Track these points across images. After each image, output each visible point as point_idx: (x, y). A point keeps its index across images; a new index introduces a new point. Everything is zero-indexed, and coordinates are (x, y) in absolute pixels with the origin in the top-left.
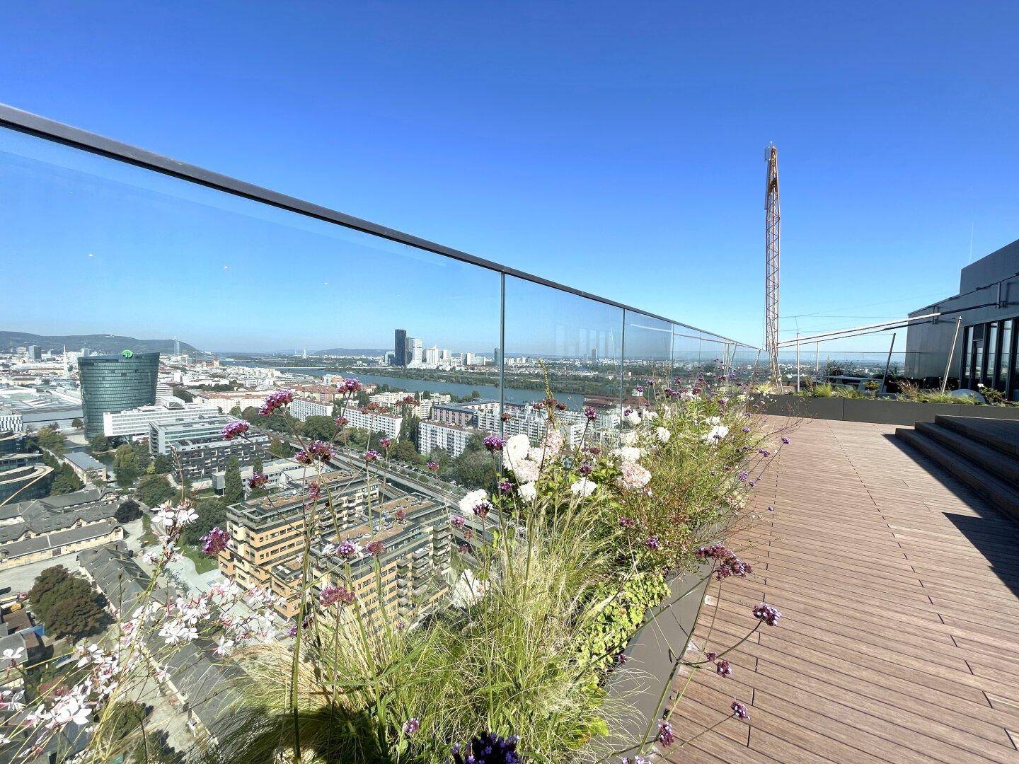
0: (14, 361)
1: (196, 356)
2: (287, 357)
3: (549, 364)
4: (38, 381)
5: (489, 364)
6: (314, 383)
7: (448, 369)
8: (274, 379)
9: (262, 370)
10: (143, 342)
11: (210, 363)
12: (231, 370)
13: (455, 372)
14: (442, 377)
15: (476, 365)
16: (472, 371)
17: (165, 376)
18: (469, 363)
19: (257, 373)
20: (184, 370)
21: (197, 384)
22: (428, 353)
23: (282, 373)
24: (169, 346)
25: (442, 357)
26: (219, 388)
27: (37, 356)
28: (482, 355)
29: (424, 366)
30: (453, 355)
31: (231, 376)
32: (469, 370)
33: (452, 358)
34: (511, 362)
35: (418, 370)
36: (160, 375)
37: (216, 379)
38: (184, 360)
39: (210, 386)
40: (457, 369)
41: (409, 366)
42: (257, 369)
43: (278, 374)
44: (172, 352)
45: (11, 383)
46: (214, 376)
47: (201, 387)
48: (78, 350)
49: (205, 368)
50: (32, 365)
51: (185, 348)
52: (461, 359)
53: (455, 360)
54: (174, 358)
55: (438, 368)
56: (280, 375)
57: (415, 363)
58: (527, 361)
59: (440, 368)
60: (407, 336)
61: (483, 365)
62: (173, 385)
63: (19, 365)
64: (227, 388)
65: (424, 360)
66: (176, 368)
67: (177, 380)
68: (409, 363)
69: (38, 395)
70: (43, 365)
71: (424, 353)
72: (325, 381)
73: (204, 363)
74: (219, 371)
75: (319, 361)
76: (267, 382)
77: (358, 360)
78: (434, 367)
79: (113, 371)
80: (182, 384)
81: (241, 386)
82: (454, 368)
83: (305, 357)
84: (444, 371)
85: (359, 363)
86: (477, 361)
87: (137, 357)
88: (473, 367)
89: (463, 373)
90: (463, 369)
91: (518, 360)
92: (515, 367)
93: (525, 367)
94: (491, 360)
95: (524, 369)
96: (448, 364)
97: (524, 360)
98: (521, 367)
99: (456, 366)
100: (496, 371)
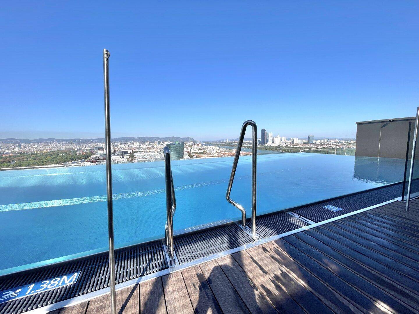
0: (154, 145)
1: (195, 142)
2: (221, 142)
4: (159, 151)
5: (305, 143)
6: (229, 151)
7: (284, 146)
8: (217, 150)
9: (213, 147)
10: (182, 138)
11: (198, 145)
12: (204, 147)
13: (288, 147)
14: (281, 149)
15: (298, 144)
16: (296, 147)
17: (186, 149)
18: (295, 143)
19: (211, 148)
20: (191, 147)
21: (194, 152)
22: (275, 139)
23: (219, 148)
24: (187, 139)
25: (282, 140)
26: (200, 153)
27: (159, 144)
28: (302, 139)
29: (273, 145)
30: (287, 139)
31: (204, 149)
32: (295, 146)
33: (286, 141)
34: (318, 142)
35: (271, 146)
36: (185, 149)
37: (200, 150)
38: (192, 144)
39: (198, 152)
40: (289, 146)
41: (266, 145)
42: (212, 147)
43: (218, 148)
44: (189, 141)
45: (154, 151)
46: (199, 149)
47: (195, 153)
48: (167, 141)
49: (197, 147)
50: (158, 146)
51: (192, 140)
52: (291, 141)
53: (288, 141)
54: (189, 144)
55: (279, 145)
56: (219, 149)
57: (269, 143)
58: (327, 141)
59: (281, 145)
60: (266, 132)
61: (302, 144)
62: (188, 152)
63: (155, 146)
64: (203, 153)
65: (273, 142)
66: (189, 146)
67: (189, 150)
68: (266, 143)
69: (159, 154)
70: (160, 146)
71: (273, 139)
72: (233, 151)
73: (197, 145)
74: (201, 147)
75: (232, 143)
76: (214, 151)
77: (246, 143)
78: (278, 145)
79: (174, 148)
80: (191, 152)
81: (207, 152)
82: (287, 145)
83: (227, 142)
84: (282, 147)
85: (246, 144)
86: (299, 141)
87: (179, 144)
88: (296, 145)
89: (291, 148)
90: (292, 146)
91: (322, 141)
92: (320, 144)
93: (326, 144)
94: (306, 141)
95: (325, 145)
96: (284, 143)
97: (326, 141)
98: (324, 144)
99: (288, 144)
100: (309, 147)
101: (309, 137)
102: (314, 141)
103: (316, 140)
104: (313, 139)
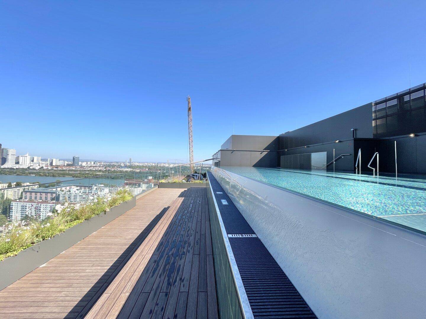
3: (107, 165)
5: (68, 165)
7: (37, 168)
13: (43, 170)
14: (33, 173)
15: (59, 166)
16: (56, 169)
18: (54, 164)
22: (21, 158)
25: (33, 161)
28: (64, 160)
29: (17, 166)
30: (41, 160)
32: (54, 169)
33: (40, 162)
34: (84, 164)
35: (12, 169)
40: (45, 168)
41: (3, 167)
52: (48, 163)
53: (44, 162)
55: (29, 168)
57: (9, 165)
58: (94, 163)
59: (31, 168)
60: (3, 147)
61: (64, 166)
65: (17, 163)
68: (3, 164)
71: (18, 158)
78: (25, 167)
82: (42, 167)
84: (34, 169)
86: (60, 163)
88: (57, 167)
89: (49, 170)
90: (50, 168)
91: (89, 163)
92: (87, 166)
93: (93, 166)
94: (70, 163)
95: (93, 168)
96: (37, 165)
97: (92, 163)
98: (91, 167)
99: (44, 165)
100: (74, 169)
101: (74, 159)
102: (80, 163)
103: (83, 161)
104: (79, 161)
